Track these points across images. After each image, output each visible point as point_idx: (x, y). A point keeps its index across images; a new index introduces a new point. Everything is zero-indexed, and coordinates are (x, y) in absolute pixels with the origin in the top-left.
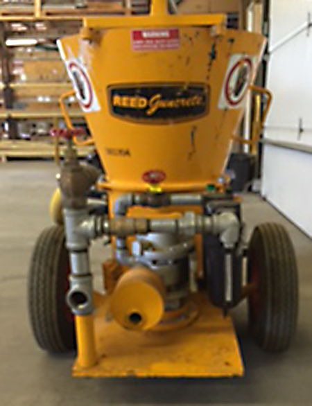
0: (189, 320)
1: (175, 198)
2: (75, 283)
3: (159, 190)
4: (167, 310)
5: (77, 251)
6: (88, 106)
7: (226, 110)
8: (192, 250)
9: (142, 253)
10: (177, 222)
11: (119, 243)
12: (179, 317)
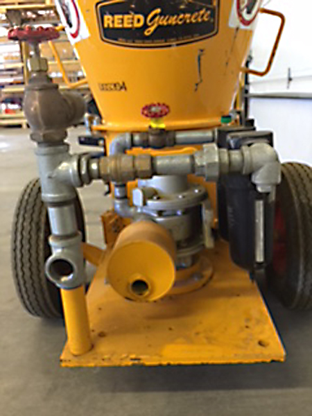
0: (204, 280)
1: (181, 136)
2: (56, 248)
3: (162, 126)
4: (178, 268)
5: (56, 204)
6: (74, 36)
7: (237, 29)
8: (204, 196)
9: (145, 204)
10: (192, 158)
11: (117, 192)
12: (192, 276)
